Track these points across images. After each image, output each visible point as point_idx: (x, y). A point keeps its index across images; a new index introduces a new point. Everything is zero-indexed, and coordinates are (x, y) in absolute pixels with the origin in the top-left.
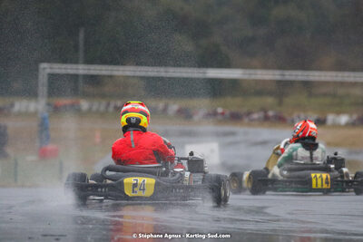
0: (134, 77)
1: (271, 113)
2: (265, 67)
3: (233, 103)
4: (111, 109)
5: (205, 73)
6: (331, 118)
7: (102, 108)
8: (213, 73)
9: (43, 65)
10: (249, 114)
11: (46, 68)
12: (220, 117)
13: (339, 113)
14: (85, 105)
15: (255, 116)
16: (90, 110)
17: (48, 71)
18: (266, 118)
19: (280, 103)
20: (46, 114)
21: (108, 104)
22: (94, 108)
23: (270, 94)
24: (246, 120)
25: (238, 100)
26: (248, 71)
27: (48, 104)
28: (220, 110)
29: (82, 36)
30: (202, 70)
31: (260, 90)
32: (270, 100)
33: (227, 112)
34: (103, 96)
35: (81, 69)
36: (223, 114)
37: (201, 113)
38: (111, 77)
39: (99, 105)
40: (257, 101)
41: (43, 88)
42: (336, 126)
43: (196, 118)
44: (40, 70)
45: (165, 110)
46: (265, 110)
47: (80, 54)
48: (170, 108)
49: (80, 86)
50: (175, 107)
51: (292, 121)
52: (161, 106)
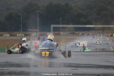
4: (67, 34)
7: (65, 34)
8: (88, 26)
11: (52, 26)
14: (62, 33)
15: (98, 35)
16: (63, 34)
17: (53, 26)
19: (103, 32)
21: (67, 33)
22: (64, 34)
23: (101, 30)
25: (94, 31)
26: (95, 25)
27: (54, 33)
28: (90, 34)
30: (85, 25)
31: (99, 29)
34: (66, 31)
36: (91, 34)
37: (86, 34)
39: (65, 33)
41: (52, 30)
45: (79, 34)
47: (61, 22)
48: (80, 33)
49: (61, 29)
50: (81, 33)
51: (106, 36)
52: (78, 33)
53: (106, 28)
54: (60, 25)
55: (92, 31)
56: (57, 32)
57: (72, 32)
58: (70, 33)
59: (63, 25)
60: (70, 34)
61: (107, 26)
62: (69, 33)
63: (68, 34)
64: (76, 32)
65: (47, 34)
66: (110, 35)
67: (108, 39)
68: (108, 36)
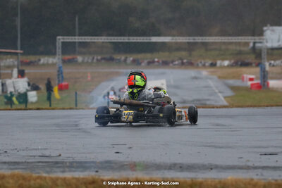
0: (106, 42)
1: (185, 61)
2: (181, 35)
3: (164, 56)
4: (95, 61)
5: (150, 39)
6: (219, 63)
7: (90, 61)
8: (155, 39)
9: (58, 37)
10: (172, 62)
11: (60, 39)
12: (156, 64)
13: (223, 60)
14: (80, 59)
15: (176, 63)
16: (83, 62)
17: (62, 40)
18: (183, 64)
19: (190, 55)
20: (61, 65)
21: (93, 58)
22: (86, 60)
23: (185, 50)
24: (171, 65)
25: (166, 54)
28: (156, 60)
29: (77, 19)
31: (178, 47)
32: (184, 53)
33: (161, 62)
34: (90, 53)
35: (77, 39)
36: (158, 62)
37: (146, 62)
38: (94, 42)
39: (88, 59)
42: (222, 67)
43: (143, 64)
44: (57, 40)
45: (125, 60)
46: (181, 59)
47: (77, 30)
48: (128, 59)
49: (77, 49)
50: (131, 59)
51: (198, 65)
52: (123, 58)
53: (195, 43)
54: (75, 36)
55: (161, 53)
56: (67, 57)
57: (107, 56)
58: (102, 59)
59: (83, 38)
60: (103, 61)
61: (199, 39)
62: (99, 58)
63: (97, 60)
64: (117, 57)
65: (40, 60)
66: (208, 62)
67: (205, 73)
68: (204, 65)
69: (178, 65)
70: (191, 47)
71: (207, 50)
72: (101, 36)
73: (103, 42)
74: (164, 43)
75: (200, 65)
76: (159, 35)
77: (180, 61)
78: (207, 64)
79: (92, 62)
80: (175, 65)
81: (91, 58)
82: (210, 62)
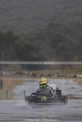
0: (18, 64)
1: (60, 74)
4: (12, 74)
5: (43, 63)
6: (78, 75)
8: (46, 63)
10: (53, 75)
13: (80, 74)
14: (4, 73)
15: (55, 75)
18: (59, 76)
19: (63, 71)
21: (11, 73)
22: (7, 74)
24: (53, 76)
28: (45, 74)
29: (3, 52)
32: (59, 71)
33: (47, 75)
36: (46, 75)
37: (39, 75)
39: (9, 73)
40: (56, 71)
43: (38, 76)
45: (28, 74)
46: (58, 73)
48: (30, 73)
50: (32, 73)
51: (67, 77)
52: (27, 73)
54: (2, 61)
57: (19, 72)
58: (16, 73)
60: (17, 74)
62: (15, 73)
63: (14, 74)
64: (24, 72)
66: (72, 75)
67: (71, 81)
68: (70, 77)
69: (56, 76)
70: (63, 67)
71: (71, 69)
72: (15, 61)
73: (16, 65)
74: (49, 65)
75: (68, 77)
76: (46, 61)
77: (57, 75)
78: (72, 76)
79: (11, 75)
80: (54, 76)
81: (10, 73)
82: (73, 75)
